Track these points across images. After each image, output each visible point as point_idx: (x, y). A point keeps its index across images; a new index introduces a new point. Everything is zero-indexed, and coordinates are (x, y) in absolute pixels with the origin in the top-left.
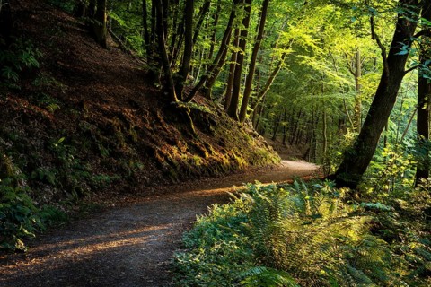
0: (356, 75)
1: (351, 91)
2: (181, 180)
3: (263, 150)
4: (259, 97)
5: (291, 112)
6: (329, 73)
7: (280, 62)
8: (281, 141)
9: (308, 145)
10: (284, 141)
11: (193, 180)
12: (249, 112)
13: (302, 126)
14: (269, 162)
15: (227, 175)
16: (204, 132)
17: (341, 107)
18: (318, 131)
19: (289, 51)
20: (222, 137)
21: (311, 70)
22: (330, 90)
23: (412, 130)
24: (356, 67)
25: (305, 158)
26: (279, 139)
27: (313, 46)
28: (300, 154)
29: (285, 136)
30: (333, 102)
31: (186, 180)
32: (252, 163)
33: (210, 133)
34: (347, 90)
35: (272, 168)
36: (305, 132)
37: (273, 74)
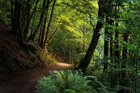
0: (83, 32)
1: (82, 38)
2: (26, 70)
3: (52, 59)
4: (50, 40)
5: (60, 45)
6: (75, 32)
7: (58, 27)
8: (56, 56)
9: (66, 57)
10: (57, 55)
11: (30, 70)
12: (46, 45)
13: (64, 50)
14: (54, 64)
15: (41, 68)
16: (33, 53)
17: (78, 44)
18: (70, 52)
19: (61, 24)
20: (39, 55)
21: (68, 31)
22: (74, 38)
23: (103, 52)
24: (84, 29)
25: (65, 62)
26: (55, 55)
27: (69, 22)
28: (63, 60)
29: (57, 54)
30: (76, 42)
31: (27, 70)
32: (49, 64)
33: (35, 53)
34: (80, 38)
35: (55, 66)
36: (65, 52)
37: (55, 32)
